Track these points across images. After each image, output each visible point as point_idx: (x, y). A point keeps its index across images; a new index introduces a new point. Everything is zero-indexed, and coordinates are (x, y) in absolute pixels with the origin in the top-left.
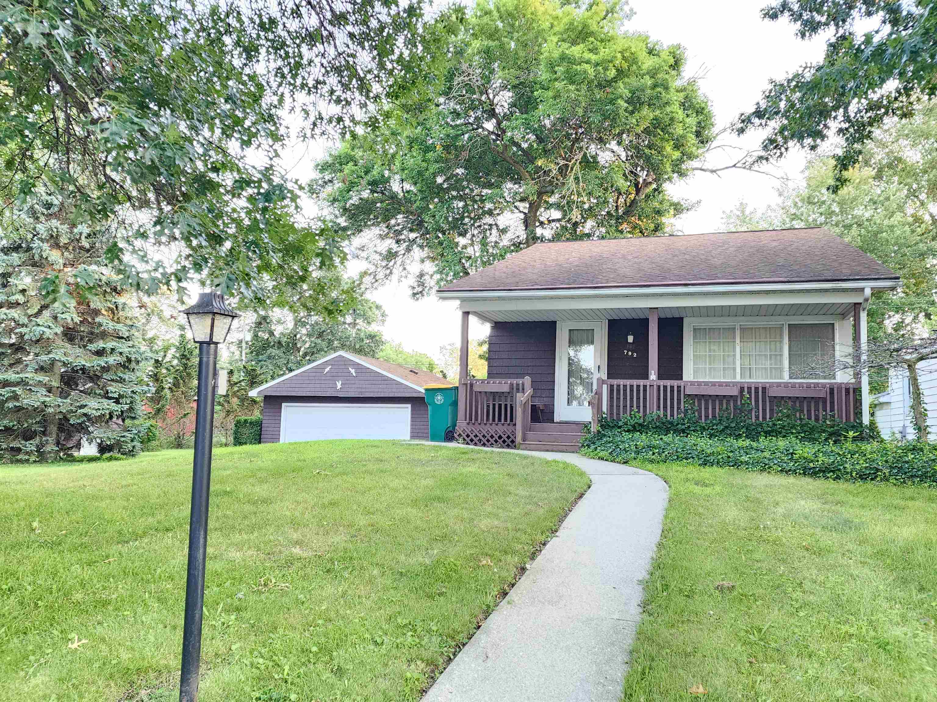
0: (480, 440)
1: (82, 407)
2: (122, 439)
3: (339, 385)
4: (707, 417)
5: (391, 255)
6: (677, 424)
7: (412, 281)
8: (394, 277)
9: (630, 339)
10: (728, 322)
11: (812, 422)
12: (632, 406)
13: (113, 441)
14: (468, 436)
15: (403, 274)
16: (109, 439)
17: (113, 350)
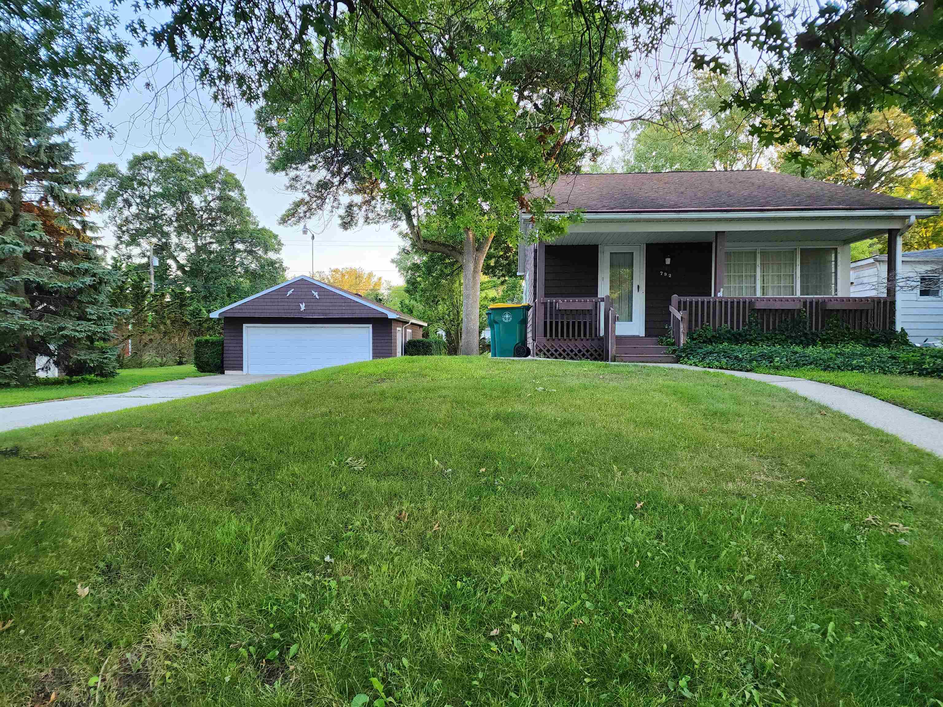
0: (568, 354)
1: (63, 329)
2: (105, 361)
3: (303, 307)
4: (768, 328)
5: (324, 185)
6: (746, 335)
7: (342, 211)
8: (327, 207)
9: (668, 261)
10: (748, 247)
11: (857, 330)
12: (702, 321)
13: (96, 364)
14: (548, 351)
15: (335, 204)
16: (92, 361)
17: (86, 270)
